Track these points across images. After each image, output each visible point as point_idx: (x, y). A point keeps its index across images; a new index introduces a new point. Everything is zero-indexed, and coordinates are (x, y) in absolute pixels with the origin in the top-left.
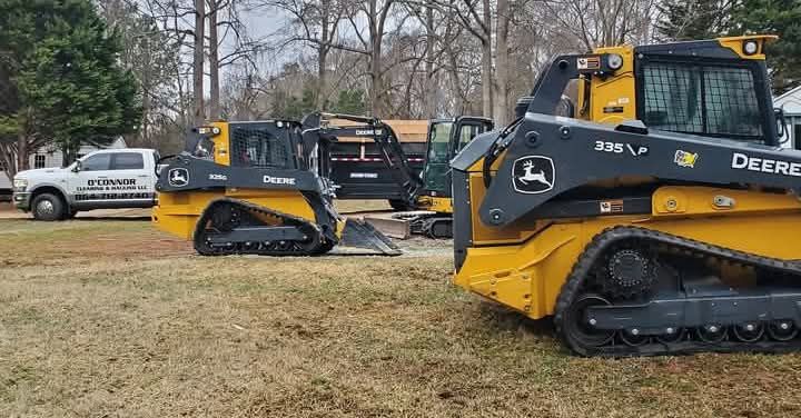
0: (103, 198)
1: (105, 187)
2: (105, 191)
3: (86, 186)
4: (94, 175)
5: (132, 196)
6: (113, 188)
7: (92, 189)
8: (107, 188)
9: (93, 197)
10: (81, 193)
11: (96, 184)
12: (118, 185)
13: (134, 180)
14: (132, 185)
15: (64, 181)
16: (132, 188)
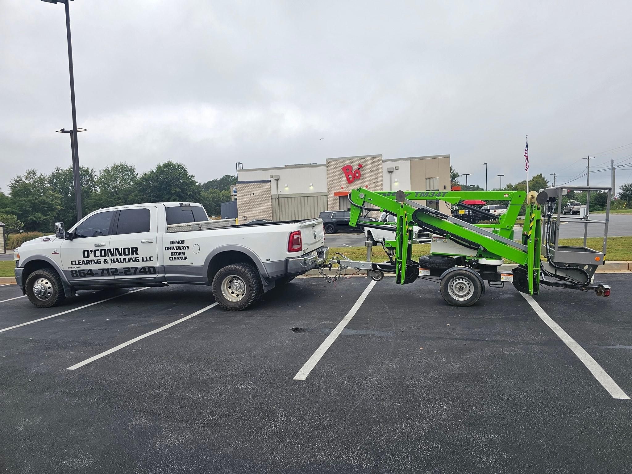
0: (102, 275)
1: (102, 259)
2: (103, 266)
3: (82, 259)
4: (90, 243)
5: (136, 271)
6: (112, 261)
7: (88, 262)
8: (105, 262)
9: (91, 273)
10: (76, 268)
11: (92, 255)
12: (118, 257)
13: (137, 248)
14: (135, 256)
15: (55, 253)
16: (137, 260)
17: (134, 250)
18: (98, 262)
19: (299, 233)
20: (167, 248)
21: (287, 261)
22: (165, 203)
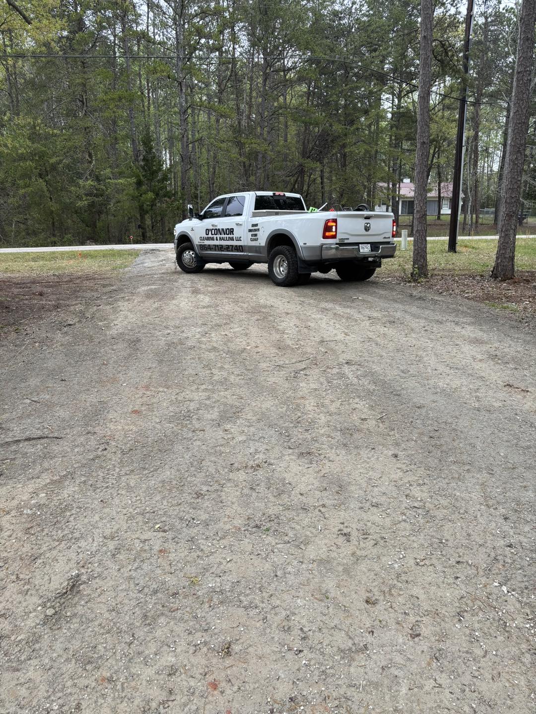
0: (215, 250)
1: (215, 237)
2: (215, 242)
3: (205, 236)
4: (210, 223)
5: (232, 248)
6: (220, 239)
7: (208, 239)
8: (217, 239)
9: (209, 248)
10: (202, 242)
11: (210, 233)
12: (223, 236)
13: (233, 229)
14: (232, 236)
15: (193, 230)
16: (232, 239)
17: (231, 231)
18: (213, 239)
19: (335, 221)
20: (250, 231)
21: (321, 246)
22: (256, 192)
